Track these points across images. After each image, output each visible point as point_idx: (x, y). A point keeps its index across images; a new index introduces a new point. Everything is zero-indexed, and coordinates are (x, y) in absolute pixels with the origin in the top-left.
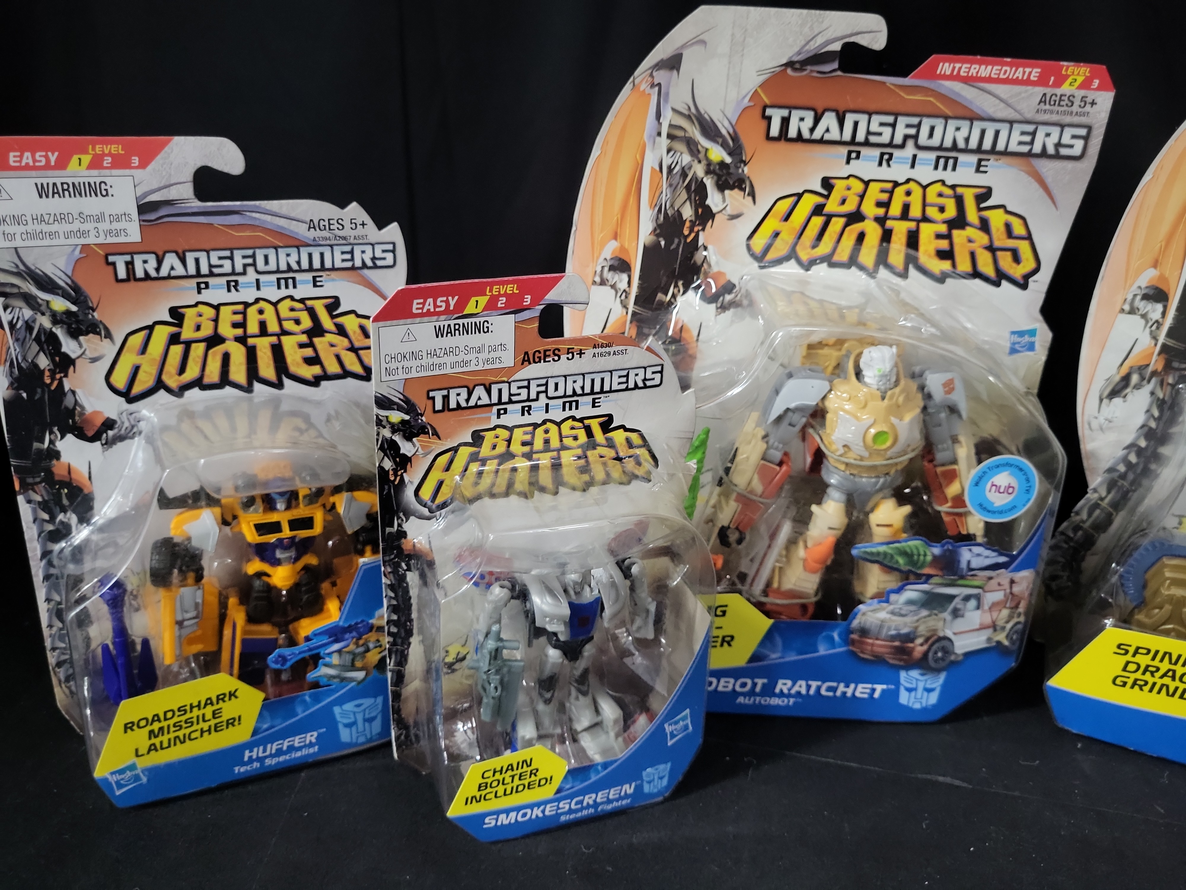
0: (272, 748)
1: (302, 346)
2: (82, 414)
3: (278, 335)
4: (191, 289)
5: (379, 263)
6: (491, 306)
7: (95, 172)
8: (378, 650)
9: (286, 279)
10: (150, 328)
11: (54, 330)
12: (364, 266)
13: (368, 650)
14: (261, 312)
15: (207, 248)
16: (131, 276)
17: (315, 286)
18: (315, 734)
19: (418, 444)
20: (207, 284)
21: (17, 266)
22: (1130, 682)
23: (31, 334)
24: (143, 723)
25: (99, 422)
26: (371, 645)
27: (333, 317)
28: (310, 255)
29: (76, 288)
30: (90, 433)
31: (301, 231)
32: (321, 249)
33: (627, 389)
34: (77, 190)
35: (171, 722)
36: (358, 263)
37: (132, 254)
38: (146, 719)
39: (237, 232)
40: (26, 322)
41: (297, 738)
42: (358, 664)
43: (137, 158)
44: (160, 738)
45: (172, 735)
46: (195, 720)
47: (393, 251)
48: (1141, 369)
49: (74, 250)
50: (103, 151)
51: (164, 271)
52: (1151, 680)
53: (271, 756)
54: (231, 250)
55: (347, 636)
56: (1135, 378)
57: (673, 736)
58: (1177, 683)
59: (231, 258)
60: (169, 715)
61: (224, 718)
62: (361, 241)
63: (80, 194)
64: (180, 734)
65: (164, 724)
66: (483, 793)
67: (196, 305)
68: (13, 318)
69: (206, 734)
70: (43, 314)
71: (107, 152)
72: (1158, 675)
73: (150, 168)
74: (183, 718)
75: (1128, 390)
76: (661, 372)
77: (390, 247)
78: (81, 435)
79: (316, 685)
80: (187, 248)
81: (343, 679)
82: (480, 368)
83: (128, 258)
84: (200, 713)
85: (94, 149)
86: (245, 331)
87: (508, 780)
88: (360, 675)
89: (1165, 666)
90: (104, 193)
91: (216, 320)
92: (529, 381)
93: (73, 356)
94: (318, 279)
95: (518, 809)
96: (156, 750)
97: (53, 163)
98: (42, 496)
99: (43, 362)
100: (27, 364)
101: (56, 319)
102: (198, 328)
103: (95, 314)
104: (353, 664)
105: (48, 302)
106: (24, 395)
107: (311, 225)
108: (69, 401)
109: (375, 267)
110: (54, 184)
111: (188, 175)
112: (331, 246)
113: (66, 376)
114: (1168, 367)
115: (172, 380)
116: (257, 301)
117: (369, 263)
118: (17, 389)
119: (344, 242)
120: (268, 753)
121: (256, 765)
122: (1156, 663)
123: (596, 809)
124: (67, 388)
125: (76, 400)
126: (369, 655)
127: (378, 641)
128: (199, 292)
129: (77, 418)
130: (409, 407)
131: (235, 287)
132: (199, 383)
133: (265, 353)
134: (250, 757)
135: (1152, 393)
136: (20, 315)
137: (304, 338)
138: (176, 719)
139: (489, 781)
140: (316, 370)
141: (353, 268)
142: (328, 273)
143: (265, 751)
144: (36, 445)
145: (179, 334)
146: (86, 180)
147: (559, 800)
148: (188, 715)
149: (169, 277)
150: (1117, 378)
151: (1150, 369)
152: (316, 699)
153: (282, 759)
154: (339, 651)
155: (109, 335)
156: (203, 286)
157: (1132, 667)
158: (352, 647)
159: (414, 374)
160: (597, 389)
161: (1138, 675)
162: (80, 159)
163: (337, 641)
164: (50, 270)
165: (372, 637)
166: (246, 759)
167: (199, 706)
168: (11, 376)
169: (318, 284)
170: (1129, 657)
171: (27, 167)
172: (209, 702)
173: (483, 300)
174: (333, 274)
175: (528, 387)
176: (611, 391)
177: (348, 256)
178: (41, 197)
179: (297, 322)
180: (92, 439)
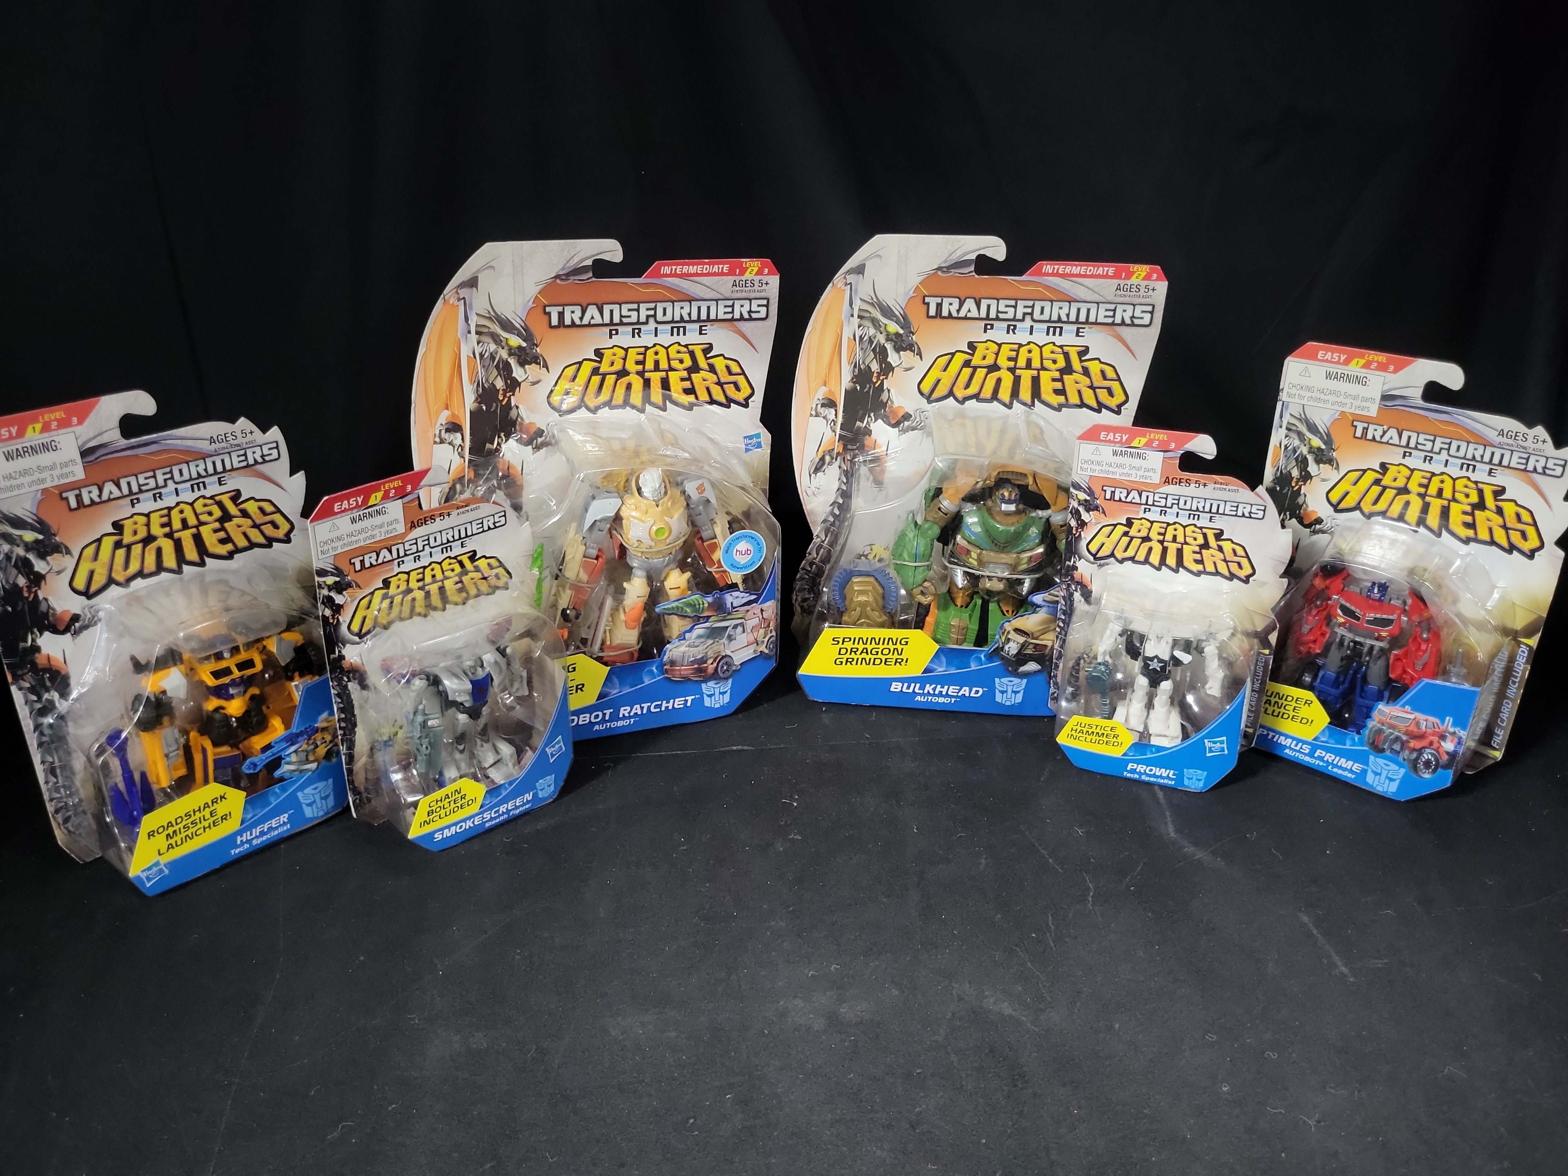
0: (256, 831)
1: (216, 531)
2: (54, 615)
3: (197, 527)
6: (386, 497)
7: (46, 435)
8: (324, 745)
9: (198, 484)
10: (99, 541)
11: (27, 556)
12: (256, 462)
13: (317, 746)
15: (135, 472)
17: (220, 484)
18: (286, 815)
19: (346, 595)
22: (844, 661)
23: (10, 562)
24: (161, 830)
25: (67, 618)
26: (319, 743)
27: (237, 505)
28: (214, 463)
29: (40, 522)
30: (62, 628)
31: (205, 446)
32: (222, 457)
33: (483, 531)
34: (34, 450)
35: (181, 825)
36: (251, 462)
38: (163, 826)
42: (311, 758)
44: (175, 838)
45: (183, 835)
46: (198, 821)
47: (277, 448)
48: (831, 451)
49: (36, 495)
51: (105, 496)
52: (855, 657)
53: (257, 837)
54: (154, 471)
55: (300, 739)
56: (827, 458)
57: (553, 756)
58: (870, 656)
60: (179, 820)
61: (219, 816)
63: (37, 452)
64: (189, 833)
65: (176, 828)
66: (431, 817)
67: (132, 517)
69: (207, 830)
70: (18, 546)
71: (52, 418)
72: (858, 653)
73: (86, 424)
74: (190, 821)
75: (825, 466)
76: (505, 516)
78: (55, 630)
79: (282, 779)
81: (301, 771)
82: (382, 538)
84: (201, 815)
85: (43, 418)
86: (171, 528)
87: (447, 805)
88: (314, 766)
89: (861, 647)
91: (148, 525)
92: (416, 539)
93: (43, 572)
95: (455, 824)
96: (173, 847)
97: (14, 435)
99: (22, 581)
101: (28, 547)
104: (307, 759)
105: (21, 536)
106: (10, 609)
107: (212, 440)
109: (265, 462)
110: (17, 450)
111: (115, 422)
112: (229, 453)
113: (40, 588)
114: (845, 449)
115: (119, 576)
116: (178, 504)
117: (260, 460)
120: (254, 835)
121: (247, 846)
122: (856, 646)
123: (508, 814)
124: (41, 597)
125: (49, 606)
126: (318, 750)
127: (323, 738)
128: (133, 506)
129: (51, 618)
130: (338, 572)
131: (160, 497)
132: (141, 574)
134: (241, 841)
135: (840, 467)
137: (217, 525)
138: (184, 823)
139: (434, 808)
140: (229, 547)
143: (251, 835)
144: (22, 645)
146: (40, 442)
147: (482, 813)
148: (193, 818)
149: (109, 500)
150: (817, 460)
151: (835, 451)
152: (284, 790)
153: (265, 838)
154: (295, 751)
155: (68, 552)
157: (844, 651)
158: (305, 747)
159: (340, 551)
160: (463, 535)
161: (848, 655)
163: (292, 745)
164: (20, 513)
165: (319, 736)
166: (239, 843)
167: (199, 810)
170: (840, 645)
172: (206, 805)
173: (380, 495)
174: (233, 473)
175: (416, 543)
176: (473, 535)
177: (243, 458)
178: (8, 460)
179: (210, 514)
180: (63, 632)
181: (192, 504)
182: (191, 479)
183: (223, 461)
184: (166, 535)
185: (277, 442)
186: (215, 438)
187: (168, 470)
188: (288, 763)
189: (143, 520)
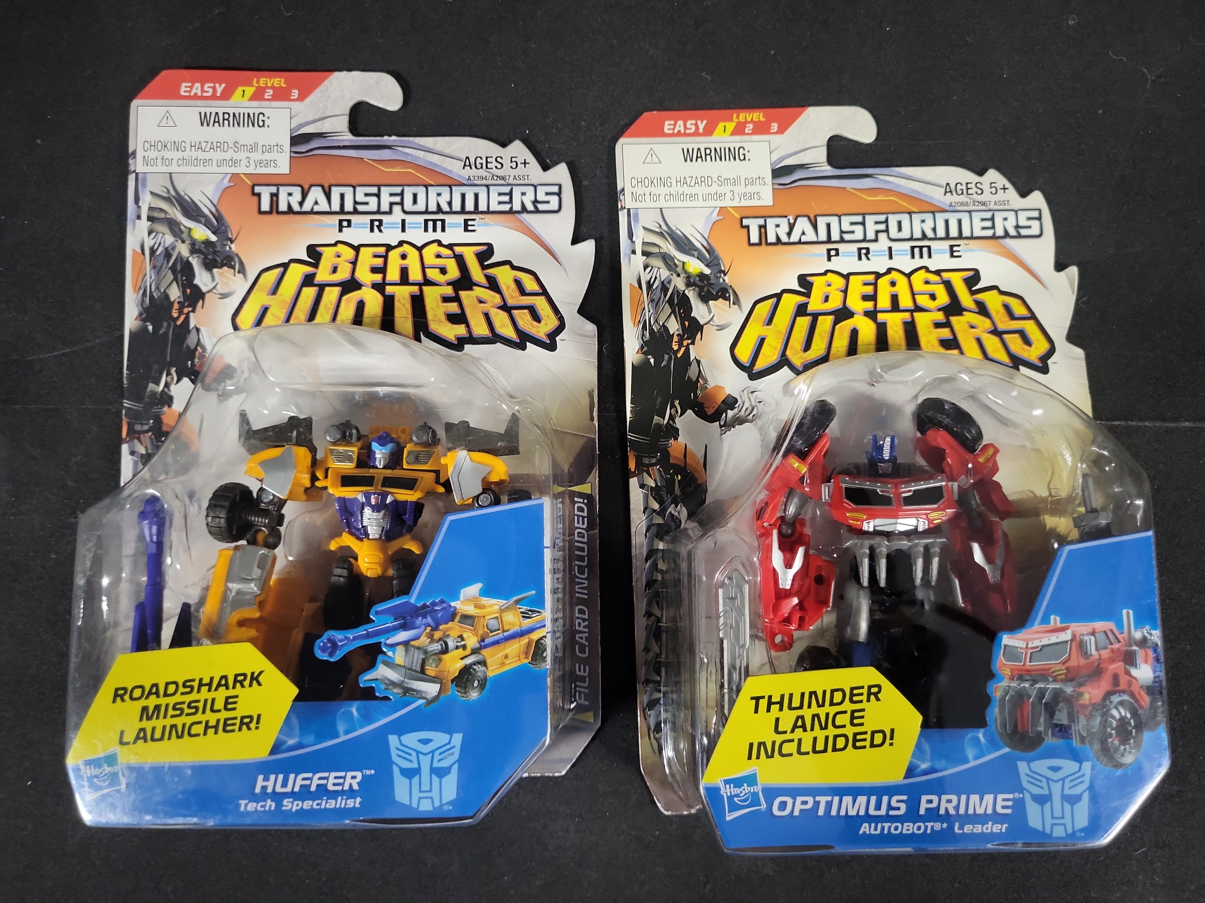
0: (296, 782)
1: (446, 299)
2: (202, 356)
4: (333, 226)
5: (541, 207)
7: (255, 103)
8: (460, 652)
9: (435, 221)
10: (285, 266)
11: (191, 259)
12: (524, 209)
13: (445, 650)
14: (404, 257)
15: (354, 184)
16: (274, 207)
17: (466, 230)
18: (359, 775)
20: (349, 222)
21: (169, 191)
23: (168, 262)
24: (137, 693)
26: (451, 644)
27: (484, 267)
28: (463, 196)
31: (455, 169)
34: (236, 120)
35: (171, 701)
37: (277, 185)
38: (142, 687)
39: (386, 167)
40: (166, 249)
41: (333, 774)
42: (431, 671)
43: (297, 91)
44: (154, 722)
45: (169, 722)
46: (201, 705)
47: (559, 194)
49: (223, 179)
50: (266, 84)
51: (307, 206)
53: (292, 795)
54: (379, 187)
55: (419, 621)
59: (378, 195)
60: (171, 689)
61: (238, 713)
62: (521, 182)
63: (239, 124)
64: (179, 722)
65: (163, 701)
67: (335, 245)
68: (155, 243)
69: (211, 731)
71: (269, 85)
73: (307, 101)
74: (188, 698)
77: (556, 189)
79: (368, 694)
80: (333, 182)
81: (407, 691)
83: (274, 189)
84: (210, 696)
85: (258, 82)
86: (384, 278)
88: (431, 689)
90: (261, 124)
93: (204, 289)
94: (470, 223)
96: (145, 739)
97: (218, 94)
98: (146, 448)
100: (159, 294)
102: (335, 270)
103: (233, 246)
104: (423, 671)
105: (190, 229)
107: (467, 163)
108: (191, 341)
109: (537, 211)
110: (217, 113)
112: (487, 186)
116: (401, 243)
117: (530, 207)
118: (144, 320)
119: (503, 182)
120: (289, 789)
121: (270, 804)
125: (199, 340)
126: (445, 657)
127: (461, 637)
128: (340, 230)
131: (379, 227)
133: (404, 305)
134: (264, 788)
136: (162, 242)
137: (449, 291)
138: (178, 698)
140: (461, 330)
141: (511, 212)
142: (482, 216)
143: (284, 784)
144: (151, 386)
145: (314, 275)
146: (246, 111)
148: (194, 696)
152: (367, 718)
153: (307, 805)
154: (406, 644)
155: (242, 270)
156: (345, 224)
158: (424, 640)
162: (244, 91)
163: (404, 627)
164: (198, 197)
165: (454, 629)
166: (258, 790)
167: (210, 685)
168: (142, 305)
169: (470, 228)
171: (196, 97)
172: (223, 682)
174: (487, 217)
177: (506, 198)
178: (202, 125)
181: (420, 249)
182: (426, 212)
183: (476, 196)
184: (376, 286)
185: (560, 186)
186: (472, 161)
187: (398, 190)
188: (390, 664)
189: (349, 253)
